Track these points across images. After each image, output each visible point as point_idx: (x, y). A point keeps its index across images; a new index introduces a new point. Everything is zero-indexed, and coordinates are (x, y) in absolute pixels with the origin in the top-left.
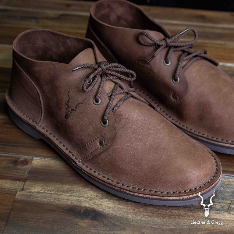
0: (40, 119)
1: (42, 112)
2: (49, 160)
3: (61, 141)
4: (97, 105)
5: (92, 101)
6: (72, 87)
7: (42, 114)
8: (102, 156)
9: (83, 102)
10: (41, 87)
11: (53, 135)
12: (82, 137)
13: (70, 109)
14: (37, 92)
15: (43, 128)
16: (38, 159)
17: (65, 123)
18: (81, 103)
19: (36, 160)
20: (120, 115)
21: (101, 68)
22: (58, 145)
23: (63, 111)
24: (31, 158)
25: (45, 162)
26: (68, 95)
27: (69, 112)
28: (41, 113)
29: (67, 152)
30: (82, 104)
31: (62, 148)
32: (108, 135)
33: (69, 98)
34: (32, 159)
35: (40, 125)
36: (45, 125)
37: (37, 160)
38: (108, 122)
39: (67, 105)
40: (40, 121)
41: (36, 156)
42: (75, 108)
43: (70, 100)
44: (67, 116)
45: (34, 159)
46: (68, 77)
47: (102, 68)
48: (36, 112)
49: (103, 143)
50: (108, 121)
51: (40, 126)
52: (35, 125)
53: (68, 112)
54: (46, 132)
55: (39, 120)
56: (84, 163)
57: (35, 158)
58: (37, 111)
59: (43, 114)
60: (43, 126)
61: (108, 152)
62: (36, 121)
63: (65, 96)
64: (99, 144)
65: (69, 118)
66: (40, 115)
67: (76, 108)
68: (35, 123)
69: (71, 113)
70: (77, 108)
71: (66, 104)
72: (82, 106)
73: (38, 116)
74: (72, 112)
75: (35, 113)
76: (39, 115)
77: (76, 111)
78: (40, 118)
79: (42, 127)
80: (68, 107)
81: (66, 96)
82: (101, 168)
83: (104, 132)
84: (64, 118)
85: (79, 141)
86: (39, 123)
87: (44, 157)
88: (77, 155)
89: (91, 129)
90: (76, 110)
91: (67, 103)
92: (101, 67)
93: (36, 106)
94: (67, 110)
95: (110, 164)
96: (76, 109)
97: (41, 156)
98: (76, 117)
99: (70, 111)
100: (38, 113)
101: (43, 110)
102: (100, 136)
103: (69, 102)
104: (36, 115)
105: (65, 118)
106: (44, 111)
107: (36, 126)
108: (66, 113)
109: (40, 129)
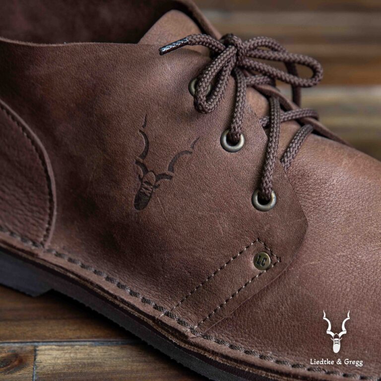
0: (48, 230)
1: (51, 209)
2: (86, 347)
3: (123, 283)
4: (235, 151)
5: (218, 142)
6: (156, 107)
7: (51, 215)
8: (268, 300)
9: (193, 148)
10: (47, 131)
11: (93, 269)
12: (198, 255)
13: (152, 176)
14: (34, 148)
15: (58, 255)
16: (51, 349)
17: (138, 223)
18: (187, 152)
19: (47, 352)
20: (303, 175)
21: (233, 48)
22: (116, 294)
23: (130, 188)
24: (29, 347)
25: (76, 353)
26: (143, 133)
27: (149, 184)
28: (48, 211)
29: (149, 309)
30: (191, 153)
31: (131, 300)
32: (281, 234)
33: (148, 143)
34: (35, 350)
35: (46, 248)
36: (62, 245)
37: (51, 352)
38: (273, 195)
39: (143, 165)
40: (46, 236)
41: (46, 341)
42: (169, 170)
43: (151, 150)
44: (141, 200)
45: (41, 350)
46: (141, 81)
47: (236, 47)
48: (32, 211)
49: (266, 259)
50: (275, 193)
51: (49, 251)
52: (33, 248)
53: (146, 185)
54: (70, 264)
55: (45, 233)
56: (208, 332)
57: (41, 347)
58: (35, 208)
59: (55, 213)
60: (57, 248)
61: (285, 285)
62: (33, 237)
63: (133, 139)
64: (253, 266)
65: (152, 203)
66: (47, 218)
67: (171, 169)
68: (31, 243)
69: (155, 187)
70: (176, 168)
71: (138, 162)
72: (191, 159)
73: (41, 221)
74: (159, 182)
75: (29, 214)
76: (43, 220)
77: (171, 178)
78: (47, 226)
79: (54, 252)
80: (146, 171)
81: (137, 138)
82: (265, 338)
83: (266, 228)
84: (134, 208)
85: (186, 268)
86: (45, 241)
87: (70, 340)
88: (183, 314)
89: (224, 226)
90: (171, 174)
91: (141, 160)
92: (233, 44)
93: (31, 194)
94: (141, 179)
95: (298, 320)
96: (173, 171)
97: (60, 341)
98: (175, 195)
99: (153, 182)
100: (39, 212)
101: (55, 199)
102: (255, 242)
103: (149, 156)
104: (32, 221)
105: (137, 206)
106: (58, 205)
107: (36, 252)
108: (139, 191)
109: (51, 259)
